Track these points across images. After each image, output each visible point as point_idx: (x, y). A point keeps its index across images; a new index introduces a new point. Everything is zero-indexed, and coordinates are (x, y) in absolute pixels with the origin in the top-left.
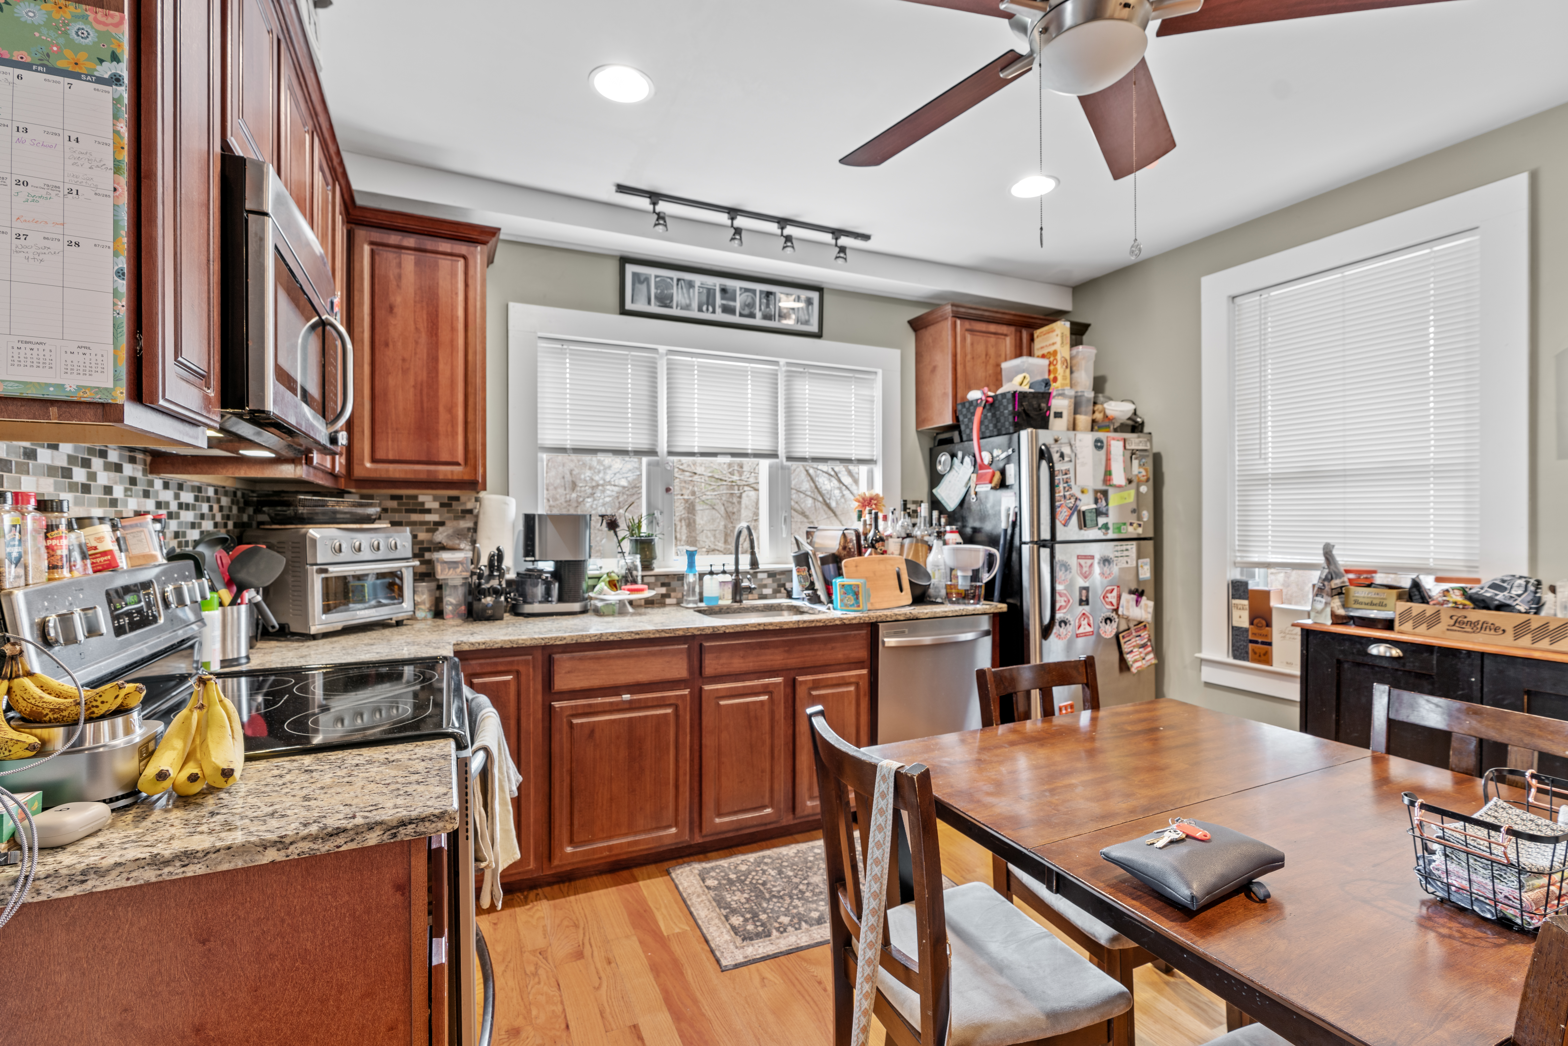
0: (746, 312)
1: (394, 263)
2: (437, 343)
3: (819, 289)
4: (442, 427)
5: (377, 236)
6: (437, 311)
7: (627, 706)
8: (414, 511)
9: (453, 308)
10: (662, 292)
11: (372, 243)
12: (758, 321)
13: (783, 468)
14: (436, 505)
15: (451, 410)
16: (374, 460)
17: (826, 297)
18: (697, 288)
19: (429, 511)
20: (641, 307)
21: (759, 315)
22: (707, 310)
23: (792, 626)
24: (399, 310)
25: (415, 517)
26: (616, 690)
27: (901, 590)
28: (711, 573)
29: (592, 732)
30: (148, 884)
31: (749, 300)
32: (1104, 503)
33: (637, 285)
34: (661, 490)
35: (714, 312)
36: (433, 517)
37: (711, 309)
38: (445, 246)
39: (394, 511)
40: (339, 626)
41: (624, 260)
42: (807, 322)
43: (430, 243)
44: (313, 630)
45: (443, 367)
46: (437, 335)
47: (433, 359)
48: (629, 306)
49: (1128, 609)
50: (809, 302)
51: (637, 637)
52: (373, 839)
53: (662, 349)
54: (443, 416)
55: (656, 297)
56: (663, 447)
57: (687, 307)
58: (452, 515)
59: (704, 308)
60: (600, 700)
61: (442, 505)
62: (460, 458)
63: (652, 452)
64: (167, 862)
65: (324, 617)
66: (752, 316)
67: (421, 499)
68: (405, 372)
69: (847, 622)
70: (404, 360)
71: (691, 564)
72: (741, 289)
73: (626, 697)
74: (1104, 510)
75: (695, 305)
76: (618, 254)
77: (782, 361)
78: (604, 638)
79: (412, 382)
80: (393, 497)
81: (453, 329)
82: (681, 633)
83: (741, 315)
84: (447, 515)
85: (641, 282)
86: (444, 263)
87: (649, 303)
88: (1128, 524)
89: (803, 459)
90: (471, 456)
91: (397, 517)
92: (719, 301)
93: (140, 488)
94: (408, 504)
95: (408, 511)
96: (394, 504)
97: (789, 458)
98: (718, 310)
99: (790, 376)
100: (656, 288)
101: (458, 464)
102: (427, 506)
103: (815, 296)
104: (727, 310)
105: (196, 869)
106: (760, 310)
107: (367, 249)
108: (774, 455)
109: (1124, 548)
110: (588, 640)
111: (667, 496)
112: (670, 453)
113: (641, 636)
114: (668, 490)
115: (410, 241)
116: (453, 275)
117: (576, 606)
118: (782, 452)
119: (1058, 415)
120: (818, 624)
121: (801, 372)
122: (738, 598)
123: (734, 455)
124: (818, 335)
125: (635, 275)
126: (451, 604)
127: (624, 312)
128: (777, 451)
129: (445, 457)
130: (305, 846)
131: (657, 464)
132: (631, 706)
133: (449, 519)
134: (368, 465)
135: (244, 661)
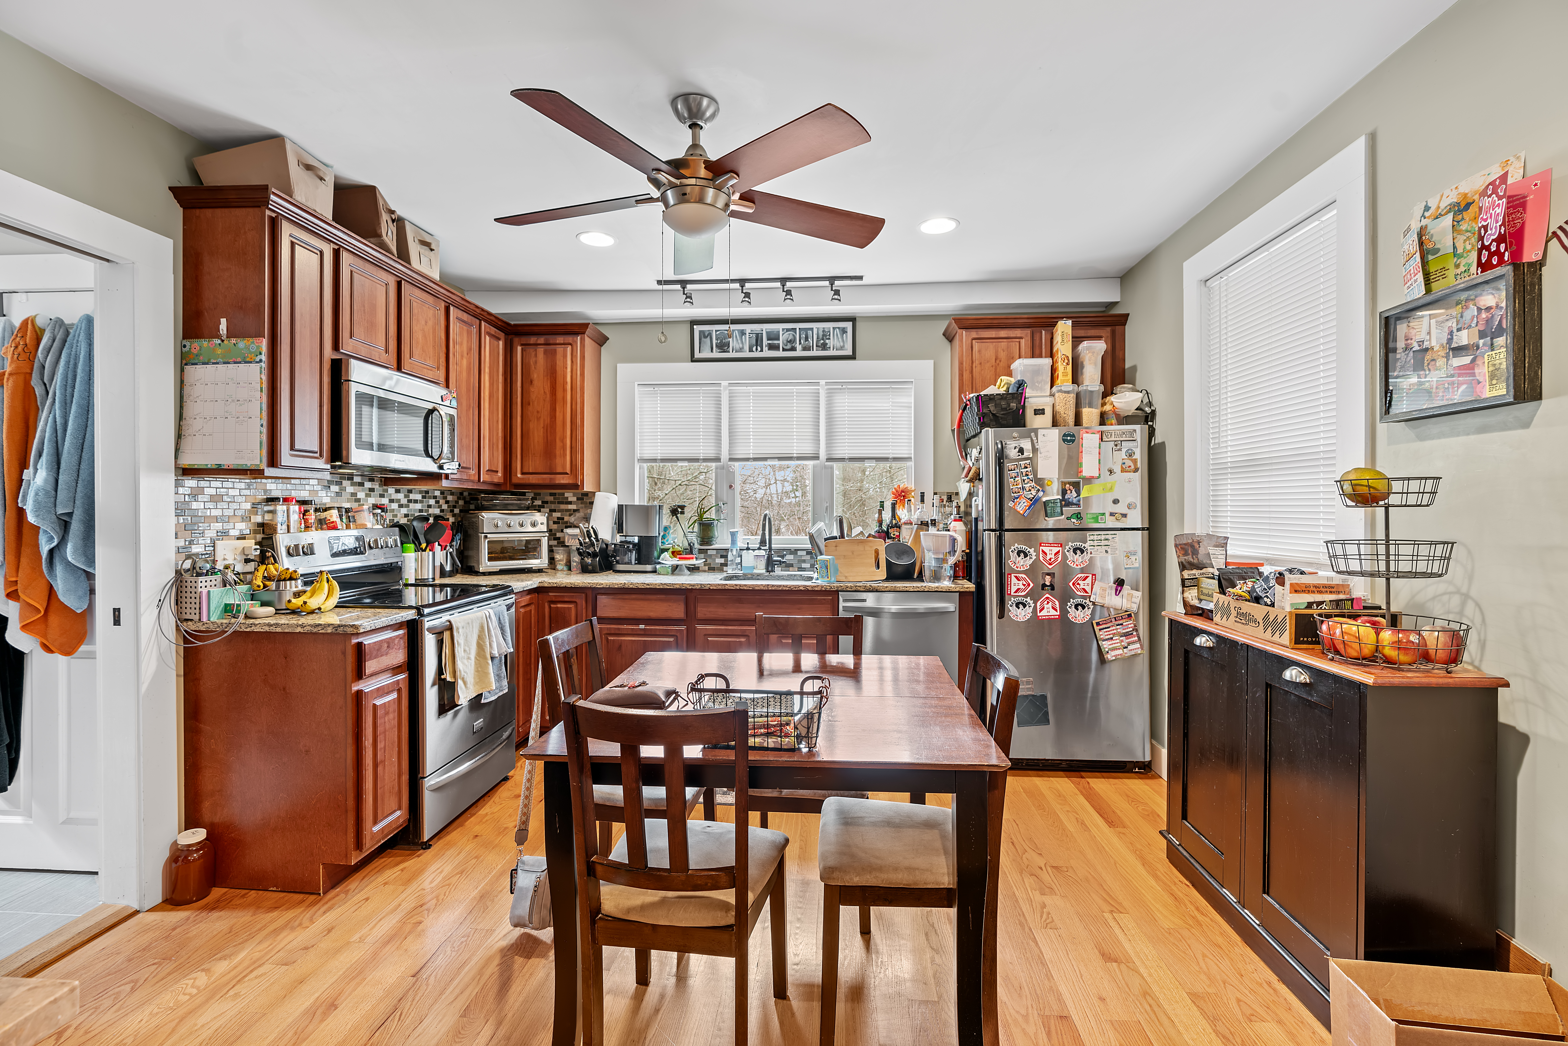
0: (789, 346)
1: (533, 354)
2: (555, 400)
3: (853, 319)
4: (558, 452)
5: (524, 340)
6: (555, 380)
7: (642, 633)
8: (562, 503)
9: (565, 377)
10: (721, 341)
11: (522, 345)
12: (799, 353)
13: (825, 467)
14: (574, 499)
15: (563, 440)
16: (522, 473)
17: (858, 324)
18: (747, 334)
19: (570, 503)
20: (706, 354)
21: (799, 347)
22: (757, 349)
23: (762, 588)
24: (535, 382)
25: (563, 507)
26: (637, 621)
27: (878, 568)
28: (748, 549)
29: (620, 647)
30: (266, 632)
31: (791, 337)
32: (1074, 494)
33: (703, 339)
34: (725, 487)
35: (762, 351)
36: (573, 507)
37: (759, 349)
38: (560, 339)
39: (552, 503)
40: (497, 569)
41: (694, 323)
42: (842, 348)
43: (551, 339)
44: (481, 570)
45: (559, 414)
46: (555, 395)
47: (553, 410)
48: (697, 355)
49: (1103, 597)
50: (844, 331)
51: (648, 587)
52: (329, 630)
53: (724, 383)
54: (559, 444)
55: (717, 346)
56: (725, 456)
57: (741, 350)
58: (583, 505)
59: (754, 349)
60: (625, 626)
61: (578, 499)
62: (568, 471)
63: (718, 460)
64: (271, 625)
65: (489, 563)
66: (793, 349)
67: (566, 495)
68: (538, 419)
69: (810, 589)
70: (538, 412)
71: (734, 542)
72: (783, 329)
73: (642, 626)
74: (1075, 501)
75: (747, 348)
76: (689, 319)
77: (823, 382)
78: (626, 586)
79: (542, 425)
80: (551, 494)
81: (565, 390)
82: (678, 587)
83: (784, 350)
84: (580, 505)
85: (706, 337)
86: (560, 349)
87: (712, 351)
88: (1107, 515)
89: (842, 460)
90: (574, 468)
91: (553, 507)
92: (765, 342)
93: (377, 493)
94: (559, 499)
95: (559, 503)
96: (551, 498)
97: (829, 459)
98: (765, 348)
99: (830, 394)
100: (717, 339)
101: (568, 474)
102: (570, 500)
103: (849, 325)
104: (772, 347)
105: (279, 630)
106: (800, 343)
107: (519, 348)
108: (817, 458)
109: (1103, 537)
110: (616, 586)
111: (730, 491)
112: (731, 460)
113: (650, 587)
114: (731, 487)
115: (541, 340)
116: (565, 356)
117: (649, 568)
118: (823, 455)
119: (1039, 412)
120: (784, 589)
121: (841, 389)
122: (770, 569)
123: (780, 459)
124: (853, 357)
125: (702, 333)
126: (576, 562)
127: (693, 360)
128: (819, 454)
129: (559, 470)
130: (309, 628)
131: (723, 468)
132: (645, 633)
133: (582, 508)
134: (519, 475)
135: (431, 580)
